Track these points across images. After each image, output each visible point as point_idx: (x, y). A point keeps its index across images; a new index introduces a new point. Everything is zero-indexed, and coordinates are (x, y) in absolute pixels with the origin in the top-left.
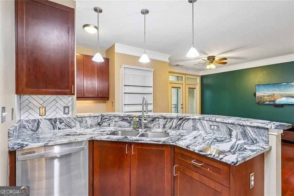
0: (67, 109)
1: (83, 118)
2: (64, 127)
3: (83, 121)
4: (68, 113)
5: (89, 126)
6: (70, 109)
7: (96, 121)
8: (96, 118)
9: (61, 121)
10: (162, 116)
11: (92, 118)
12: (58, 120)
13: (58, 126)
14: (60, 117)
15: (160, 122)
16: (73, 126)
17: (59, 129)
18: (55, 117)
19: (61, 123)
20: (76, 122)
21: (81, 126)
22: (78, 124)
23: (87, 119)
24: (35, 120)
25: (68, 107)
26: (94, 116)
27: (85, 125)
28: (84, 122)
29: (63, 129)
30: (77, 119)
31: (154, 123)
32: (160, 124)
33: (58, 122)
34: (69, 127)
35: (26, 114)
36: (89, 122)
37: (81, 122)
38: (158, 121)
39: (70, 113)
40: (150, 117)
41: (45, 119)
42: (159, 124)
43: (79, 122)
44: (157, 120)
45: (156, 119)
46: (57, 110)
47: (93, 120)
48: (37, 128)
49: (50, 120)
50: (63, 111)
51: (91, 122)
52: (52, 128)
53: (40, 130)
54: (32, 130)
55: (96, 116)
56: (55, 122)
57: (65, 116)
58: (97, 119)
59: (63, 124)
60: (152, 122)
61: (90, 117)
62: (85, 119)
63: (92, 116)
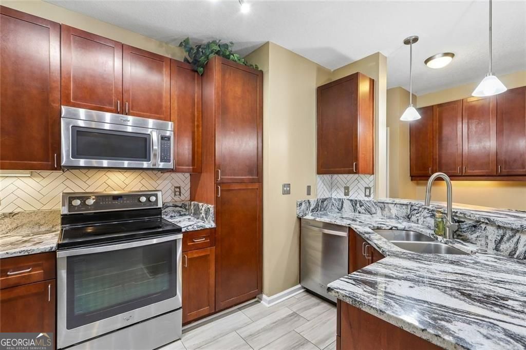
0: (368, 190)
1: (385, 204)
2: (364, 211)
3: (385, 207)
4: (369, 196)
5: (394, 216)
6: (372, 191)
7: (405, 211)
8: (404, 207)
9: (361, 204)
10: (487, 219)
11: (398, 206)
12: (358, 203)
13: (358, 209)
14: (362, 199)
15: (488, 234)
16: (373, 212)
17: (359, 213)
18: (356, 199)
19: (361, 206)
20: (377, 208)
21: (382, 215)
22: (379, 211)
23: (390, 205)
24: (340, 199)
25: (370, 188)
26: (400, 204)
27: (388, 214)
28: (386, 209)
29: (363, 213)
30: (378, 204)
31: (477, 234)
32: (490, 238)
33: (358, 205)
34: (369, 212)
35: (335, 192)
36: (394, 211)
37: (382, 209)
38: (485, 230)
39: (372, 196)
40: (466, 217)
41: (348, 199)
42: (487, 237)
43: (380, 209)
44: (483, 228)
45: (482, 225)
46: (359, 191)
47: (399, 209)
48: (342, 208)
49: (351, 201)
50: (364, 192)
51: (396, 212)
52: (353, 210)
53: (343, 209)
54: (338, 209)
55: (404, 205)
56: (356, 204)
57: (366, 199)
58: (406, 208)
59: (363, 207)
60: (474, 229)
61: (396, 204)
62: (388, 207)
63: (398, 204)
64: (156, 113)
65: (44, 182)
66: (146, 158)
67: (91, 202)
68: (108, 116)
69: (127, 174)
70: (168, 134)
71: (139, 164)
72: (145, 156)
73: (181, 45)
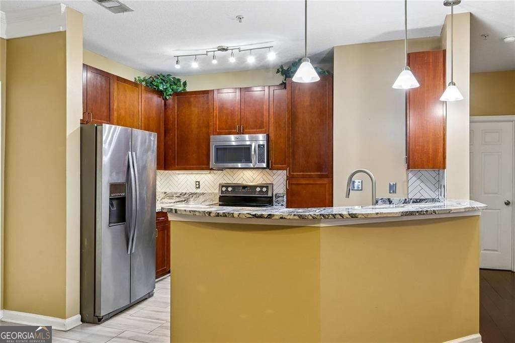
64: (260, 128)
65: (215, 176)
66: (249, 161)
67: (230, 189)
68: (232, 137)
69: (254, 171)
70: (261, 143)
71: (247, 165)
72: (249, 160)
73: (278, 71)
